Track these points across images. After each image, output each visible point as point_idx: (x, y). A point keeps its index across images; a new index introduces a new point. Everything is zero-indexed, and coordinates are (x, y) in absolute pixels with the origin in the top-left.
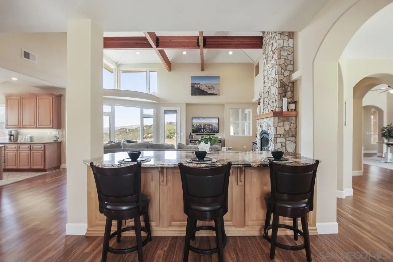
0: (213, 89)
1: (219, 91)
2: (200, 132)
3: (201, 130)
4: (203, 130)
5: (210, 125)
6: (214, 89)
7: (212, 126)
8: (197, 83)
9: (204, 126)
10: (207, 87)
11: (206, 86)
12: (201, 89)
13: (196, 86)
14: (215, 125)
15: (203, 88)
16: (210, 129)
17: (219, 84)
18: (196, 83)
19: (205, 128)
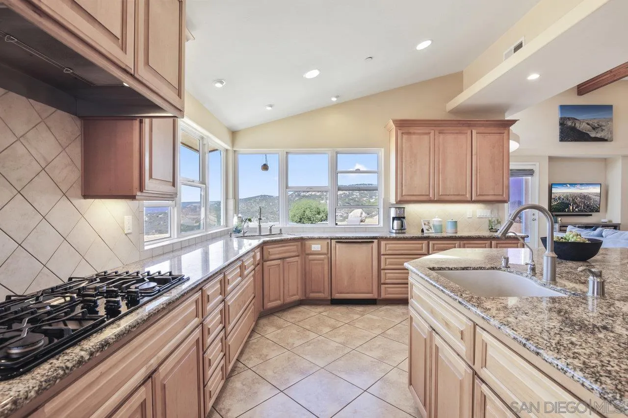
0: (600, 129)
1: (611, 133)
2: (566, 212)
3: (568, 207)
4: (571, 208)
5: (585, 197)
6: (602, 130)
7: (589, 199)
8: (571, 118)
9: (573, 200)
10: (589, 126)
11: (588, 124)
12: (578, 128)
13: (569, 123)
14: (594, 197)
15: (582, 127)
16: (585, 205)
17: (611, 120)
18: (569, 118)
19: (575, 203)
